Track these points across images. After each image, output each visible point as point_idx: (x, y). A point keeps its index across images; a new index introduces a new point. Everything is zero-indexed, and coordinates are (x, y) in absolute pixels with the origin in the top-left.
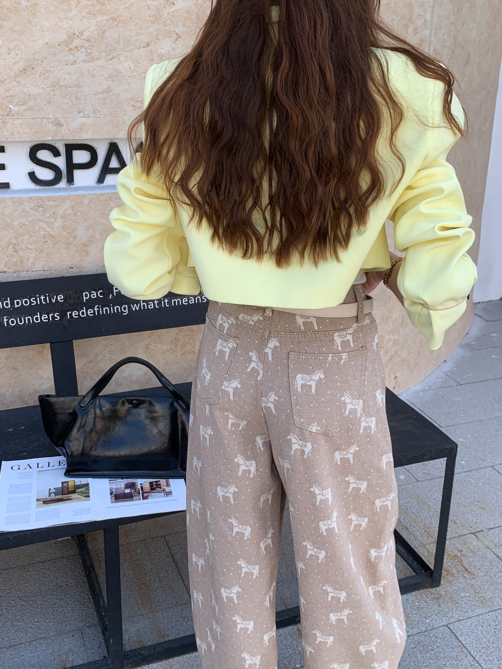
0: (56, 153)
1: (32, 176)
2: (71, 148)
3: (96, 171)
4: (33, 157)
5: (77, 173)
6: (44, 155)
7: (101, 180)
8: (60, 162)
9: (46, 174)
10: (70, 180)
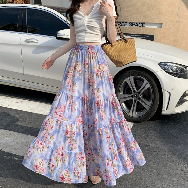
0: (132, 23)
1: (129, 25)
2: (133, 23)
3: (135, 25)
4: (130, 24)
5: (133, 25)
6: (131, 23)
7: (135, 26)
8: (132, 24)
9: (130, 25)
10: (132, 26)
